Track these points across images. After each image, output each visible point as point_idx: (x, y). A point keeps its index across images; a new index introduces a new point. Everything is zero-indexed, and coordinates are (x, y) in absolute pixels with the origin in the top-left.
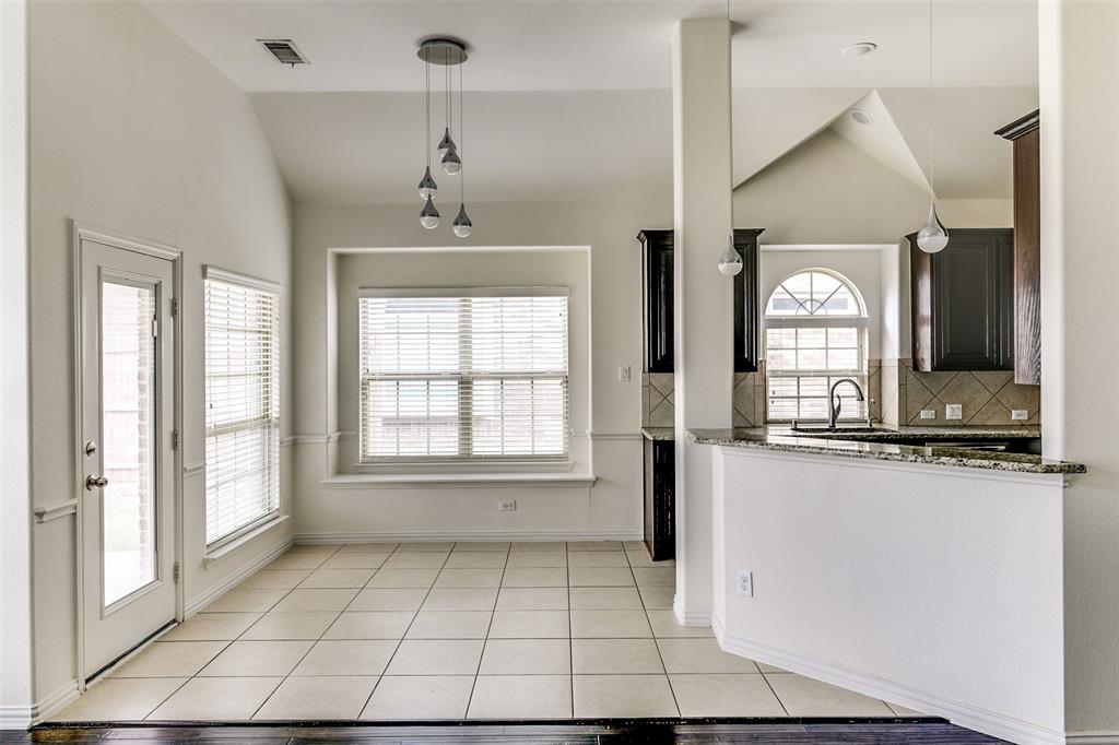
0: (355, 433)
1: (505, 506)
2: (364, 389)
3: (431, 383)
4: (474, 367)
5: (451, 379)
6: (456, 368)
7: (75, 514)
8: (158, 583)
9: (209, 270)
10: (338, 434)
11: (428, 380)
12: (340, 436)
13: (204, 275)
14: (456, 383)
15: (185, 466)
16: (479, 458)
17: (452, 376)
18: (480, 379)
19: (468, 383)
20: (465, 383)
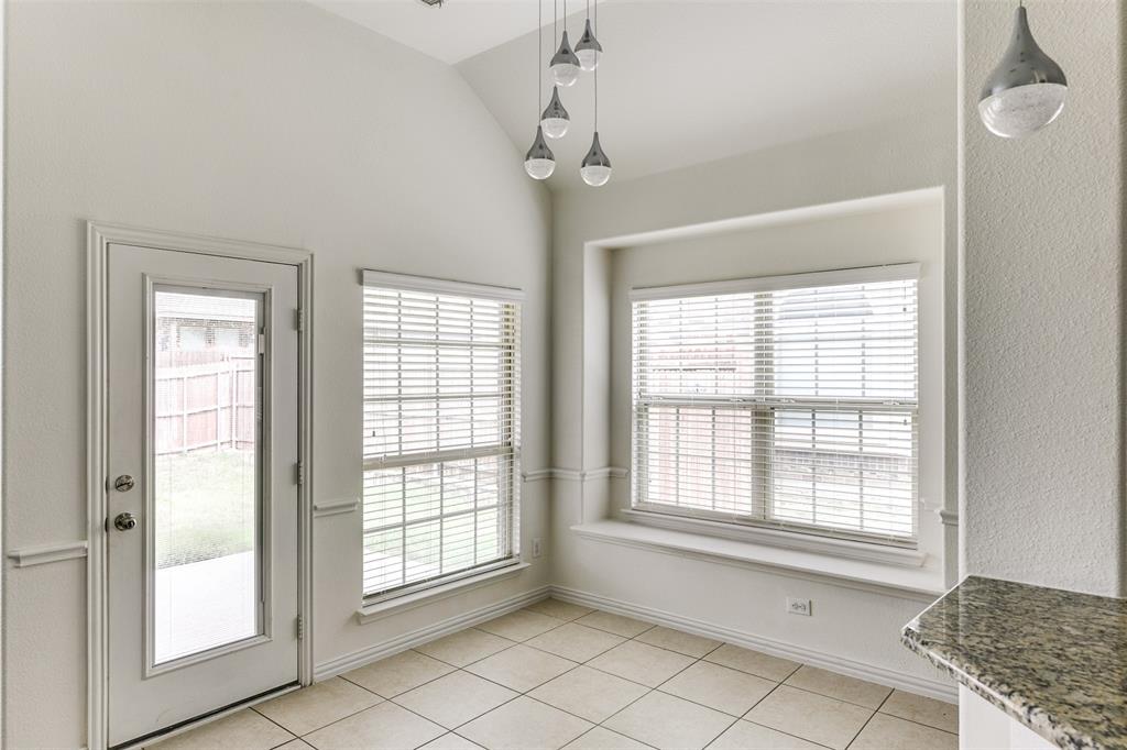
0: (625, 471)
1: (796, 606)
2: (640, 416)
3: (717, 412)
4: (776, 392)
5: (745, 408)
6: (749, 392)
7: (86, 558)
8: (263, 639)
9: (366, 274)
10: (608, 470)
11: (714, 408)
12: (611, 473)
13: (361, 281)
14: (749, 414)
15: (315, 503)
16: (776, 524)
17: (743, 404)
18: (784, 409)
19: (765, 414)
20: (763, 415)
